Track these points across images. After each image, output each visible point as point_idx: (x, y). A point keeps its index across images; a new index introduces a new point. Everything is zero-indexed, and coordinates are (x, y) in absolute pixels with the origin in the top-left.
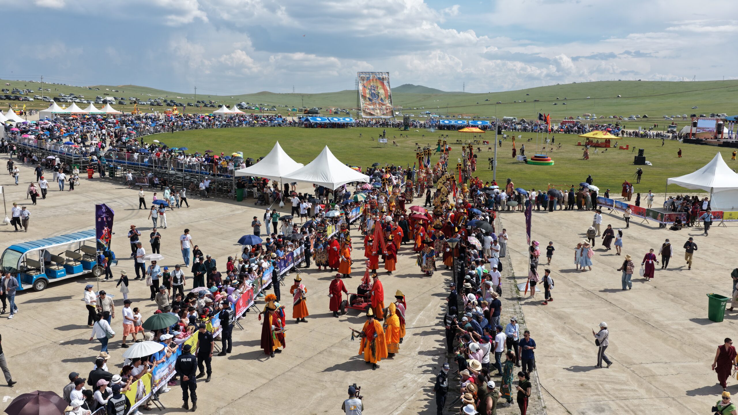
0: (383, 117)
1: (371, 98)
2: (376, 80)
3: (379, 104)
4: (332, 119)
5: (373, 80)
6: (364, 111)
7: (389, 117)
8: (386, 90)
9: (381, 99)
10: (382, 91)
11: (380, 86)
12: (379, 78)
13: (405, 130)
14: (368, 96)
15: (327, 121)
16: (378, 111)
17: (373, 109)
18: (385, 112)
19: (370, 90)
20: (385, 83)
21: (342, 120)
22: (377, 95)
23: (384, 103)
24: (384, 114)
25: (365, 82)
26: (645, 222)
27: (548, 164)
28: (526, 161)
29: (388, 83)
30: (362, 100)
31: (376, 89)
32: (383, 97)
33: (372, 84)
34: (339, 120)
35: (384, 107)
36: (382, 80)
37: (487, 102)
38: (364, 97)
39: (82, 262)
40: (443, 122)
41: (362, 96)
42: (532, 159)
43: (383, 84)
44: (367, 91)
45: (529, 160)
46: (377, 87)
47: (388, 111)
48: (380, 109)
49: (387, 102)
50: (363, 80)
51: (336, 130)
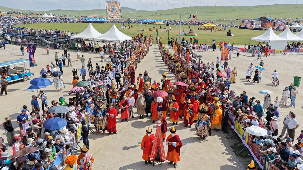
0: (117, 19)
1: (112, 10)
2: (114, 2)
3: (116, 13)
4: (97, 19)
5: (112, 3)
6: (109, 16)
7: (120, 19)
8: (118, 7)
9: (117, 11)
10: (116, 8)
11: (116, 5)
12: (115, 2)
13: (128, 24)
14: (111, 10)
15: (94, 20)
16: (115, 16)
17: (113, 15)
18: (118, 17)
19: (112, 7)
20: (118, 4)
21: (101, 20)
22: (115, 9)
23: (118, 13)
24: (118, 18)
25: (109, 3)
26: (246, 55)
27: (195, 36)
28: (185, 35)
29: (119, 4)
30: (108, 11)
31: (114, 7)
32: (117, 10)
33: (112, 4)
34: (99, 20)
35: (118, 14)
36: (116, 3)
37: (156, 14)
38: (109, 10)
39: (18, 74)
40: (144, 21)
41: (108, 9)
42: (188, 34)
43: (117, 4)
44: (110, 7)
45: (187, 34)
46: (114, 6)
47: (120, 16)
48: (116, 15)
49: (119, 12)
50: (108, 3)
51: (98, 24)
